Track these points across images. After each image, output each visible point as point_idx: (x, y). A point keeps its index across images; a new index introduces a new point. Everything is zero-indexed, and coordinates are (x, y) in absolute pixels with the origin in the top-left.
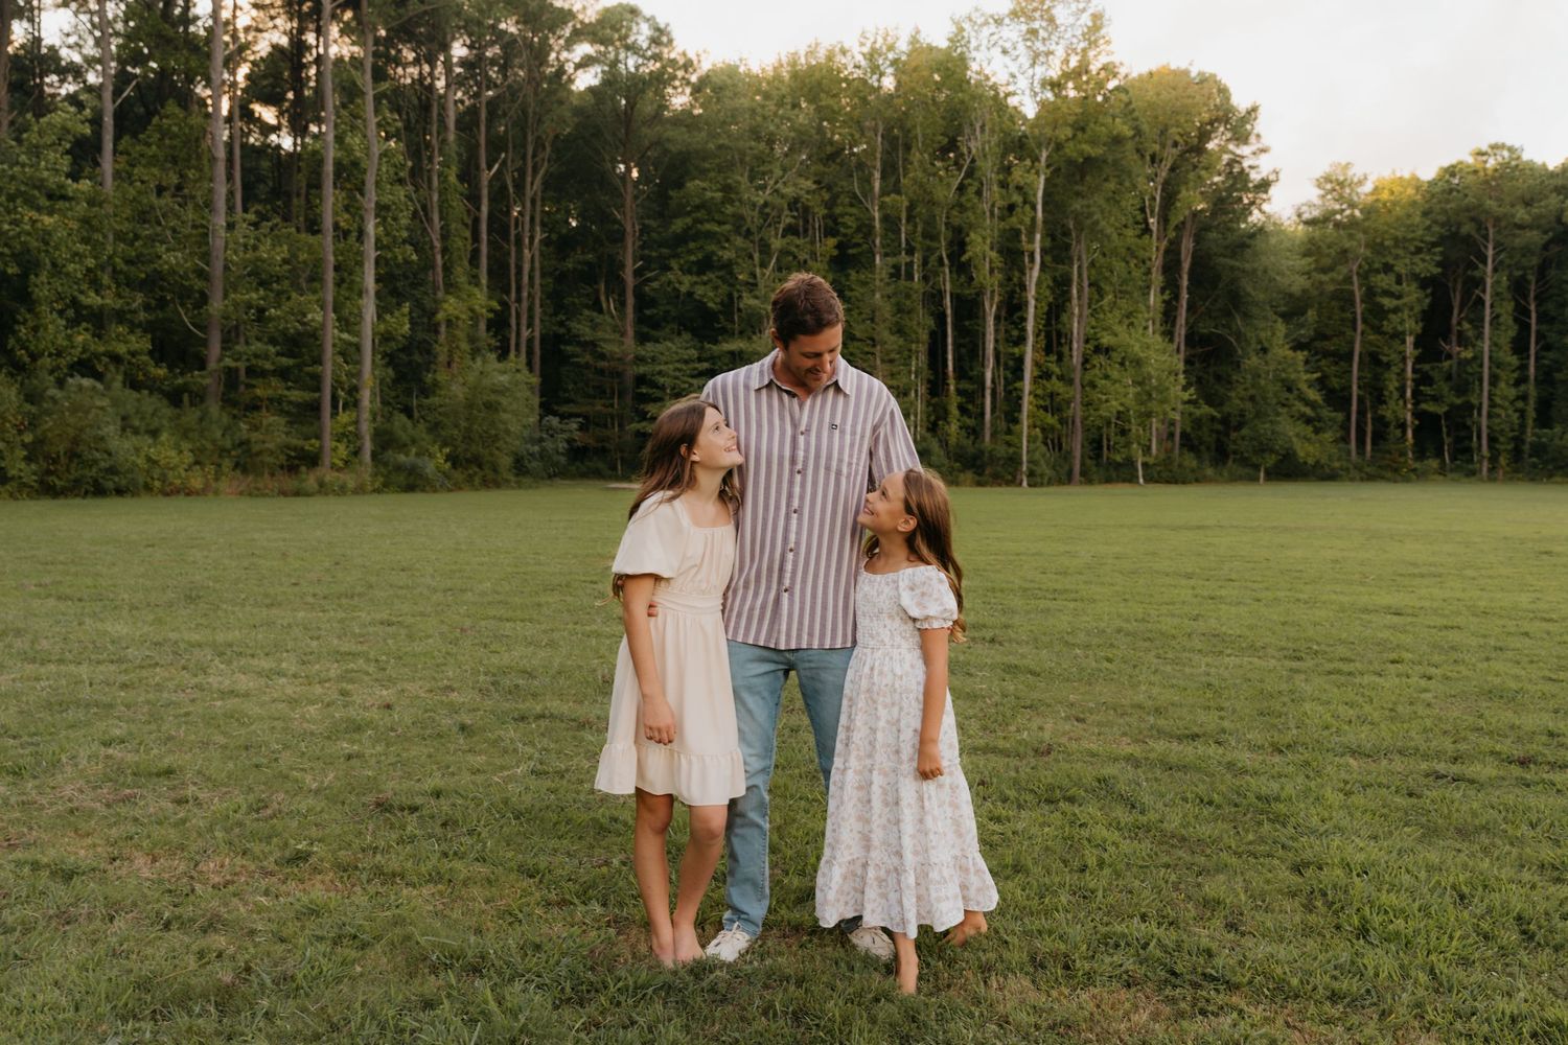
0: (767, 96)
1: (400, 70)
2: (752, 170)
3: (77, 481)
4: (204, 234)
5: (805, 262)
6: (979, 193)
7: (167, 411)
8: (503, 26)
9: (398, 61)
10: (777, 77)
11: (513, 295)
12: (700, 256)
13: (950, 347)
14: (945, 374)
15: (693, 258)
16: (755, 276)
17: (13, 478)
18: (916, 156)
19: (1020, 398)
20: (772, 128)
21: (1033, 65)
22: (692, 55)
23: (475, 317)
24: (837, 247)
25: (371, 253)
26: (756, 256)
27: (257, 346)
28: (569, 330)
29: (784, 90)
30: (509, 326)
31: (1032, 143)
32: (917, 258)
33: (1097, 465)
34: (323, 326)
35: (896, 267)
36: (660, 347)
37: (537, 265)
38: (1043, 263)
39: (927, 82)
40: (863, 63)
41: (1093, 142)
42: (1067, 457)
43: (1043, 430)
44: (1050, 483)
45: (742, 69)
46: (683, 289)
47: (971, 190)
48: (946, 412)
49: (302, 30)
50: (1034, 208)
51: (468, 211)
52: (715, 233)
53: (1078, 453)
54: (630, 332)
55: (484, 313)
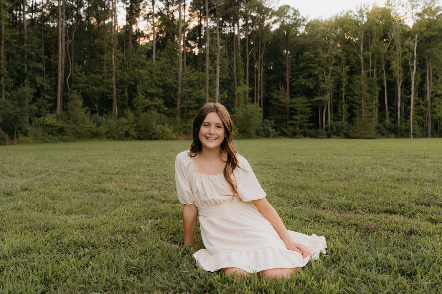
0: (328, 27)
1: (225, 29)
2: (323, 48)
3: (146, 136)
4: (177, 74)
5: (340, 73)
6: (395, 49)
7: (167, 119)
8: (252, 14)
9: (225, 26)
10: (331, 21)
11: (255, 87)
12: (308, 73)
13: (386, 97)
14: (384, 105)
15: (306, 74)
16: (324, 78)
17: (131, 135)
18: (374, 40)
19: (410, 111)
20: (329, 35)
21: (412, 9)
22: (305, 17)
23: (245, 93)
24: (349, 68)
25: (218, 76)
26: (325, 73)
27: (190, 101)
28: (271, 96)
29: (333, 24)
30: (254, 95)
31: (412, 33)
32: (375, 70)
33: (437, 132)
34: (206, 96)
35: (368, 73)
36: (297, 99)
37: (262, 78)
38: (417, 70)
39: (377, 18)
40: (358, 14)
41: (433, 31)
42: (426, 129)
43: (417, 121)
44: (420, 137)
45: (320, 20)
46: (303, 83)
47: (392, 49)
48: (385, 117)
49: (201, 20)
50: (413, 53)
51: (244, 64)
52: (312, 67)
53: (430, 128)
54: (288, 96)
55: (247, 92)
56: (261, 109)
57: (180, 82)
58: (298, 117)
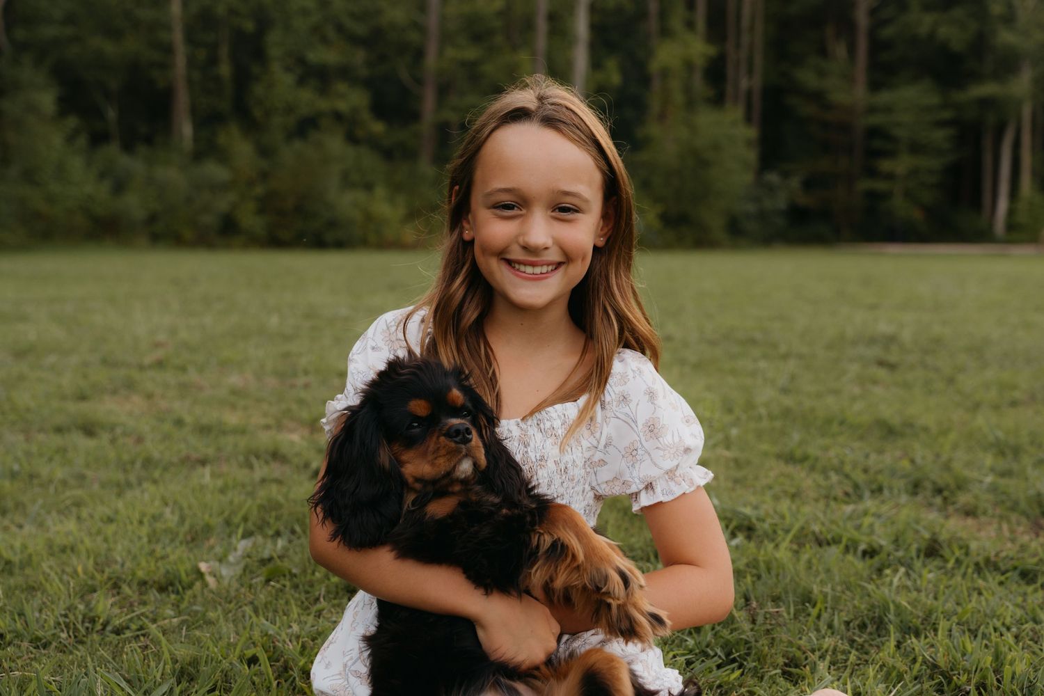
7: (383, 167)
23: (689, 65)
28: (792, 79)
46: (923, 31)
54: (862, 79)
55: (699, 62)
56: (752, 133)
57: (433, 21)
58: (901, 165)
